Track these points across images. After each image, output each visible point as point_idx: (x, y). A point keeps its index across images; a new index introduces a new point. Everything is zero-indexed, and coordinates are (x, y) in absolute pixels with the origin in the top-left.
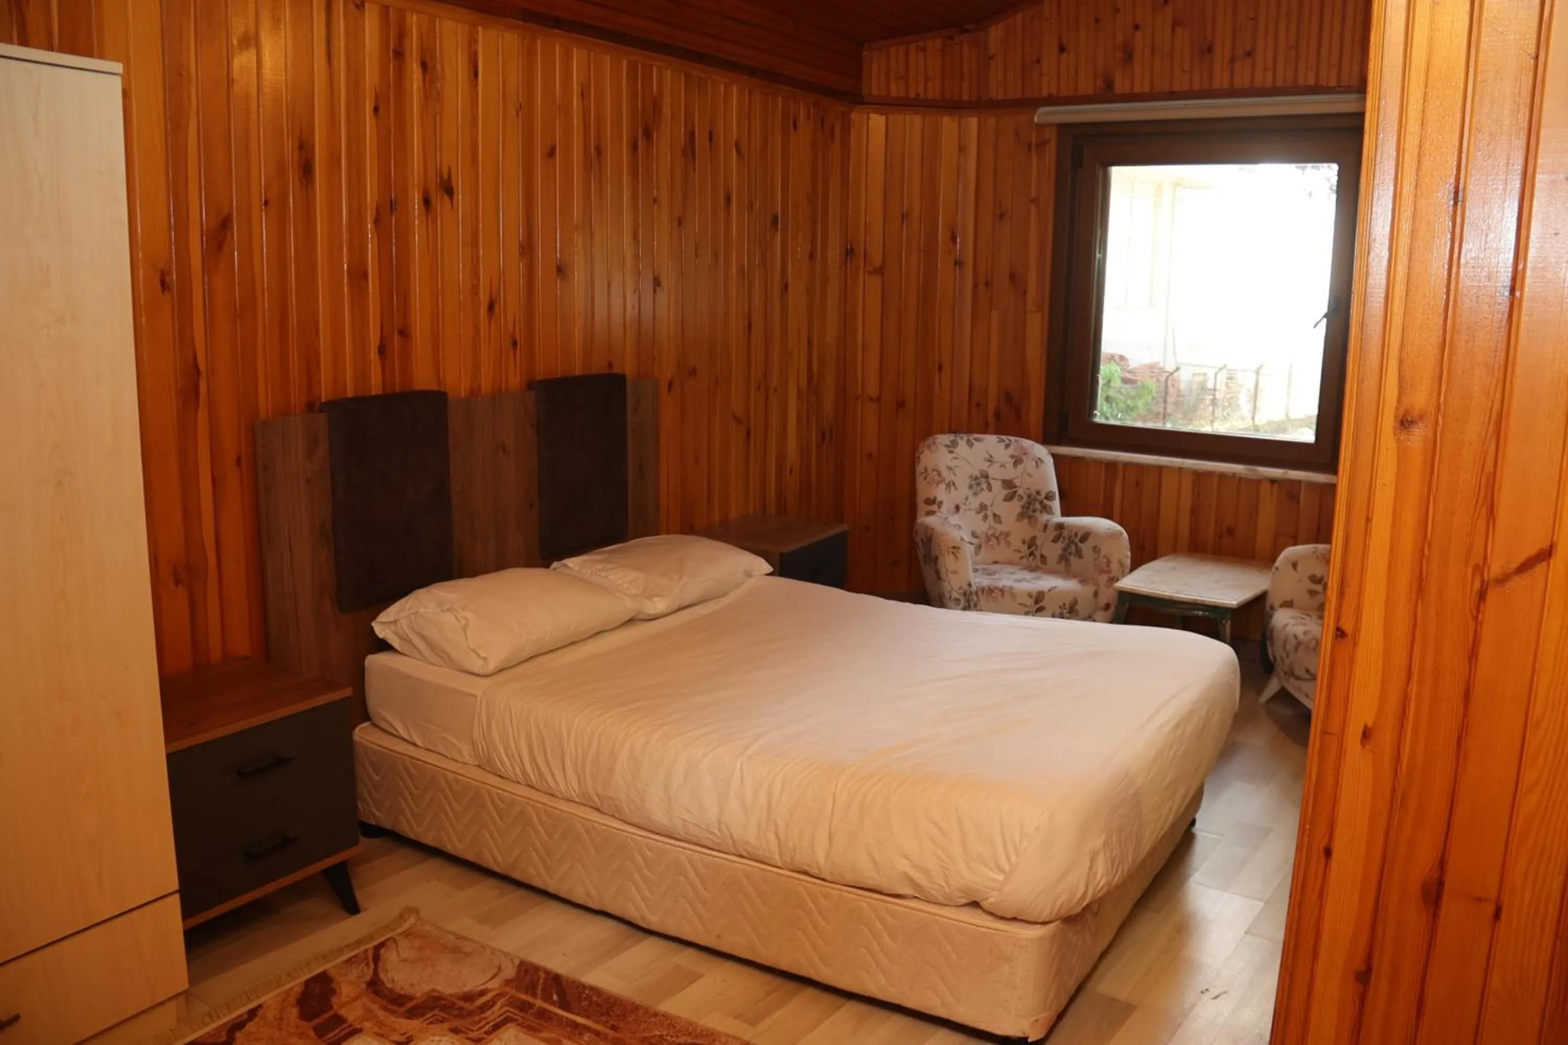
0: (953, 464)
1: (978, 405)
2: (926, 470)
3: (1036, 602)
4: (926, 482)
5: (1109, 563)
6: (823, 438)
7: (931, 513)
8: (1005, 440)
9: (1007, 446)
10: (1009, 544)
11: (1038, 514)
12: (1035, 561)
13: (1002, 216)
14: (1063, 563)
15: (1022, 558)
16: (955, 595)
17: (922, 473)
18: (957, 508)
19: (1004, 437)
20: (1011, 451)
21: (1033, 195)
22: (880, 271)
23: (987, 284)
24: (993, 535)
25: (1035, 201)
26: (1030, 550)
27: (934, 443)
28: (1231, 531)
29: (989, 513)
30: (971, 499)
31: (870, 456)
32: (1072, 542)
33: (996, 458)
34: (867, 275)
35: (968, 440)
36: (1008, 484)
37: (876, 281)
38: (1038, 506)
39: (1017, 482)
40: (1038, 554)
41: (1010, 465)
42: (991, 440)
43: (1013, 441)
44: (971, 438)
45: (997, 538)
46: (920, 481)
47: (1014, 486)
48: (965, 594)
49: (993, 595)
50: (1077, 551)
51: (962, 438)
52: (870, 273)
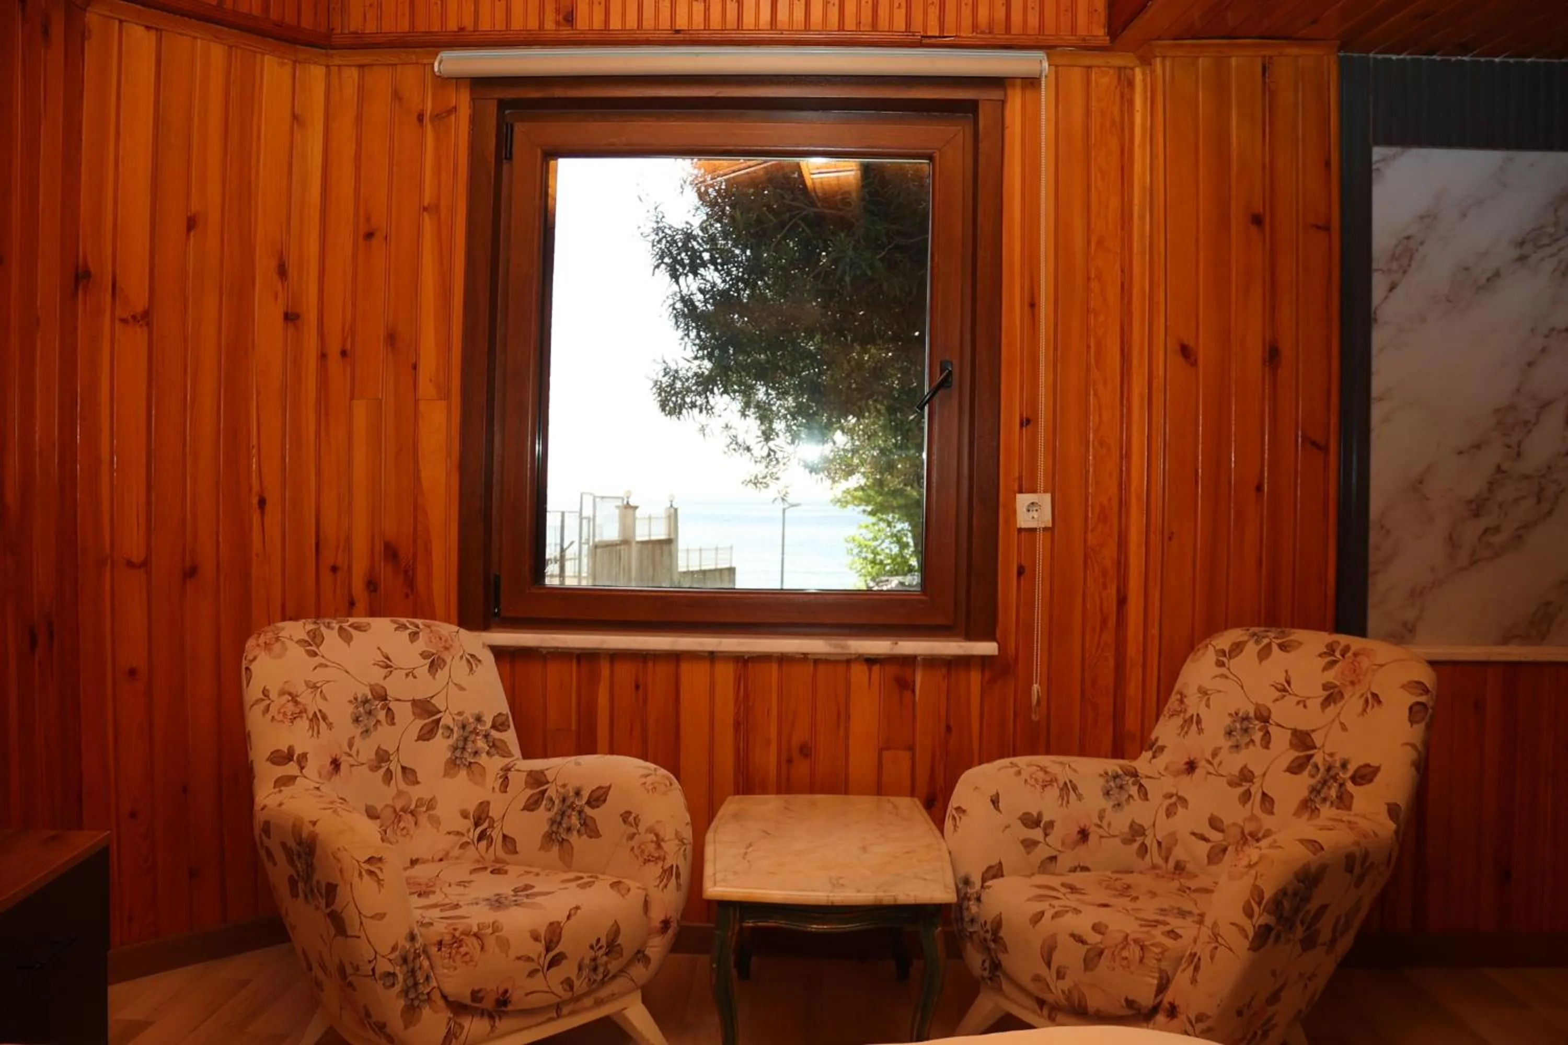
0: (317, 677)
1: (334, 569)
2: (265, 692)
3: (548, 949)
4: (269, 716)
5: (659, 842)
6: (33, 643)
7: (285, 781)
8: (408, 624)
9: (414, 636)
10: (435, 822)
11: (483, 759)
12: (492, 849)
13: (369, 235)
14: (555, 849)
15: (464, 846)
16: (383, 966)
17: (258, 701)
18: (336, 764)
19: (403, 620)
20: (421, 644)
21: (427, 199)
22: (145, 318)
23: (344, 353)
24: (404, 810)
25: (433, 209)
26: (479, 830)
27: (278, 639)
28: (805, 751)
29: (395, 767)
30: (358, 743)
31: (132, 673)
32: (572, 807)
33: (396, 661)
34: (118, 325)
35: (341, 628)
36: (424, 708)
37: (137, 337)
38: (481, 744)
39: (439, 702)
40: (496, 834)
41: (423, 671)
42: (382, 626)
43: (421, 626)
44: (345, 625)
45: (412, 813)
46: (256, 721)
47: (435, 710)
48: (405, 960)
49: (463, 950)
50: (584, 824)
51: (328, 626)
52: (124, 321)
